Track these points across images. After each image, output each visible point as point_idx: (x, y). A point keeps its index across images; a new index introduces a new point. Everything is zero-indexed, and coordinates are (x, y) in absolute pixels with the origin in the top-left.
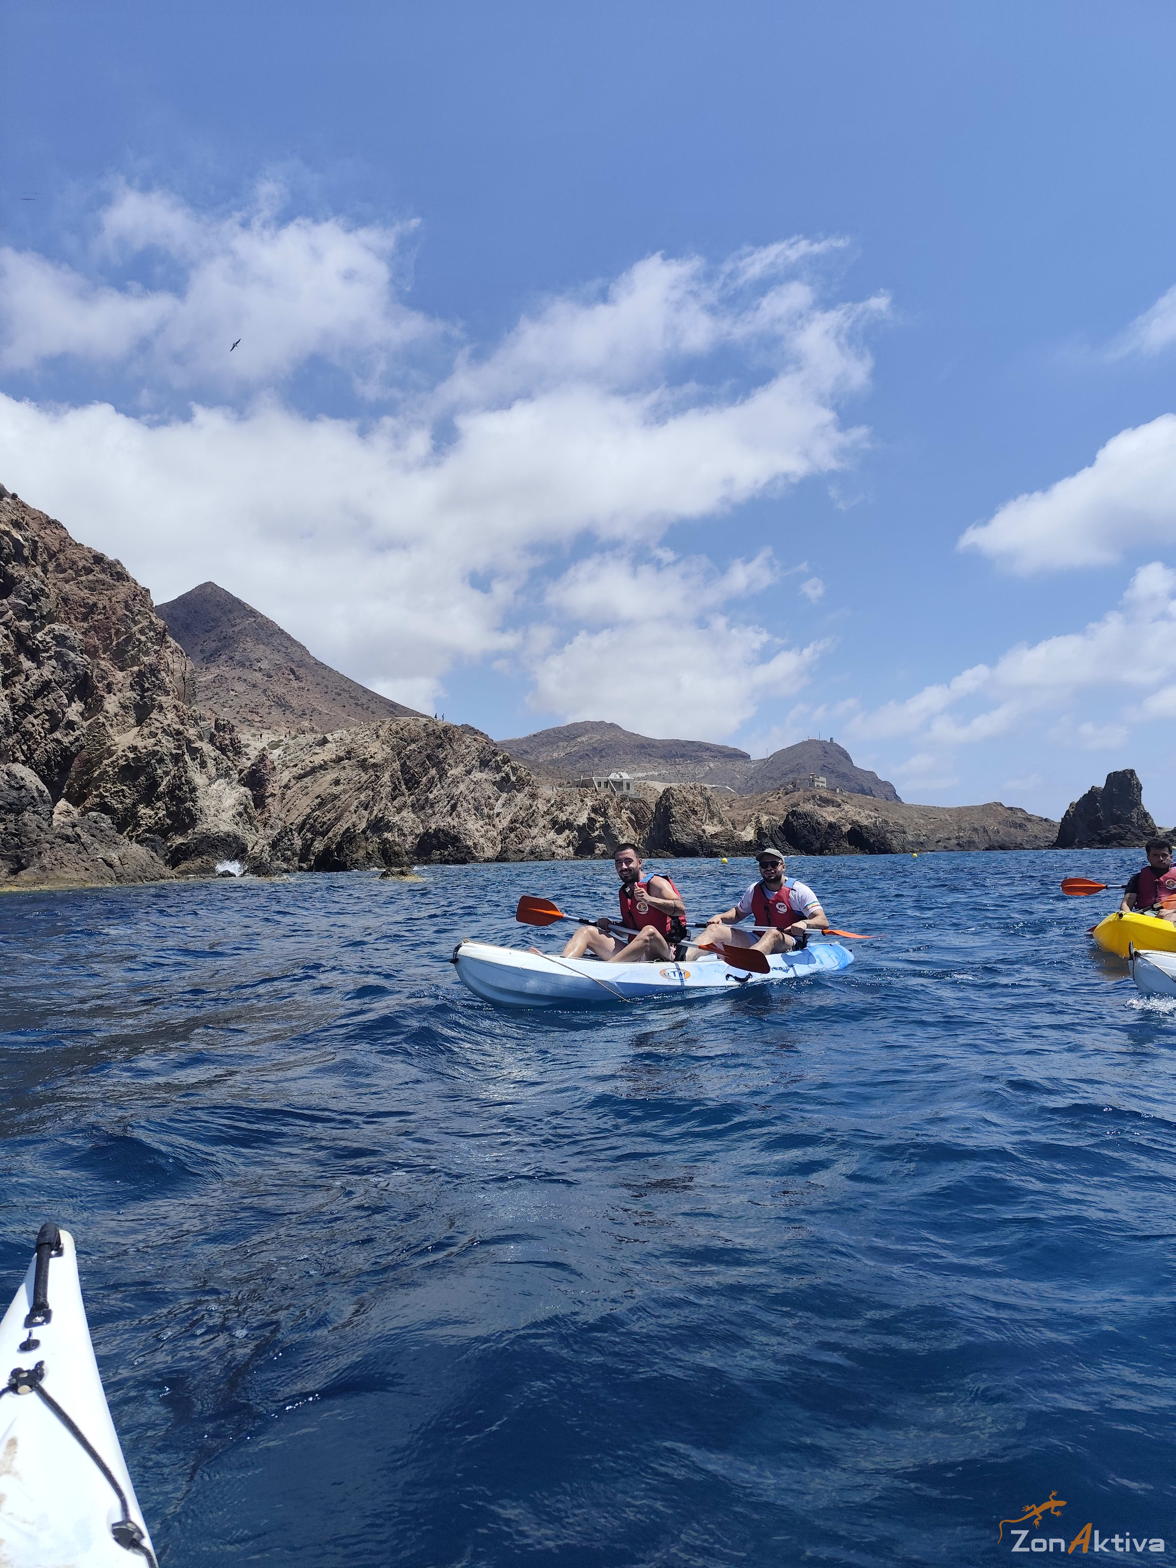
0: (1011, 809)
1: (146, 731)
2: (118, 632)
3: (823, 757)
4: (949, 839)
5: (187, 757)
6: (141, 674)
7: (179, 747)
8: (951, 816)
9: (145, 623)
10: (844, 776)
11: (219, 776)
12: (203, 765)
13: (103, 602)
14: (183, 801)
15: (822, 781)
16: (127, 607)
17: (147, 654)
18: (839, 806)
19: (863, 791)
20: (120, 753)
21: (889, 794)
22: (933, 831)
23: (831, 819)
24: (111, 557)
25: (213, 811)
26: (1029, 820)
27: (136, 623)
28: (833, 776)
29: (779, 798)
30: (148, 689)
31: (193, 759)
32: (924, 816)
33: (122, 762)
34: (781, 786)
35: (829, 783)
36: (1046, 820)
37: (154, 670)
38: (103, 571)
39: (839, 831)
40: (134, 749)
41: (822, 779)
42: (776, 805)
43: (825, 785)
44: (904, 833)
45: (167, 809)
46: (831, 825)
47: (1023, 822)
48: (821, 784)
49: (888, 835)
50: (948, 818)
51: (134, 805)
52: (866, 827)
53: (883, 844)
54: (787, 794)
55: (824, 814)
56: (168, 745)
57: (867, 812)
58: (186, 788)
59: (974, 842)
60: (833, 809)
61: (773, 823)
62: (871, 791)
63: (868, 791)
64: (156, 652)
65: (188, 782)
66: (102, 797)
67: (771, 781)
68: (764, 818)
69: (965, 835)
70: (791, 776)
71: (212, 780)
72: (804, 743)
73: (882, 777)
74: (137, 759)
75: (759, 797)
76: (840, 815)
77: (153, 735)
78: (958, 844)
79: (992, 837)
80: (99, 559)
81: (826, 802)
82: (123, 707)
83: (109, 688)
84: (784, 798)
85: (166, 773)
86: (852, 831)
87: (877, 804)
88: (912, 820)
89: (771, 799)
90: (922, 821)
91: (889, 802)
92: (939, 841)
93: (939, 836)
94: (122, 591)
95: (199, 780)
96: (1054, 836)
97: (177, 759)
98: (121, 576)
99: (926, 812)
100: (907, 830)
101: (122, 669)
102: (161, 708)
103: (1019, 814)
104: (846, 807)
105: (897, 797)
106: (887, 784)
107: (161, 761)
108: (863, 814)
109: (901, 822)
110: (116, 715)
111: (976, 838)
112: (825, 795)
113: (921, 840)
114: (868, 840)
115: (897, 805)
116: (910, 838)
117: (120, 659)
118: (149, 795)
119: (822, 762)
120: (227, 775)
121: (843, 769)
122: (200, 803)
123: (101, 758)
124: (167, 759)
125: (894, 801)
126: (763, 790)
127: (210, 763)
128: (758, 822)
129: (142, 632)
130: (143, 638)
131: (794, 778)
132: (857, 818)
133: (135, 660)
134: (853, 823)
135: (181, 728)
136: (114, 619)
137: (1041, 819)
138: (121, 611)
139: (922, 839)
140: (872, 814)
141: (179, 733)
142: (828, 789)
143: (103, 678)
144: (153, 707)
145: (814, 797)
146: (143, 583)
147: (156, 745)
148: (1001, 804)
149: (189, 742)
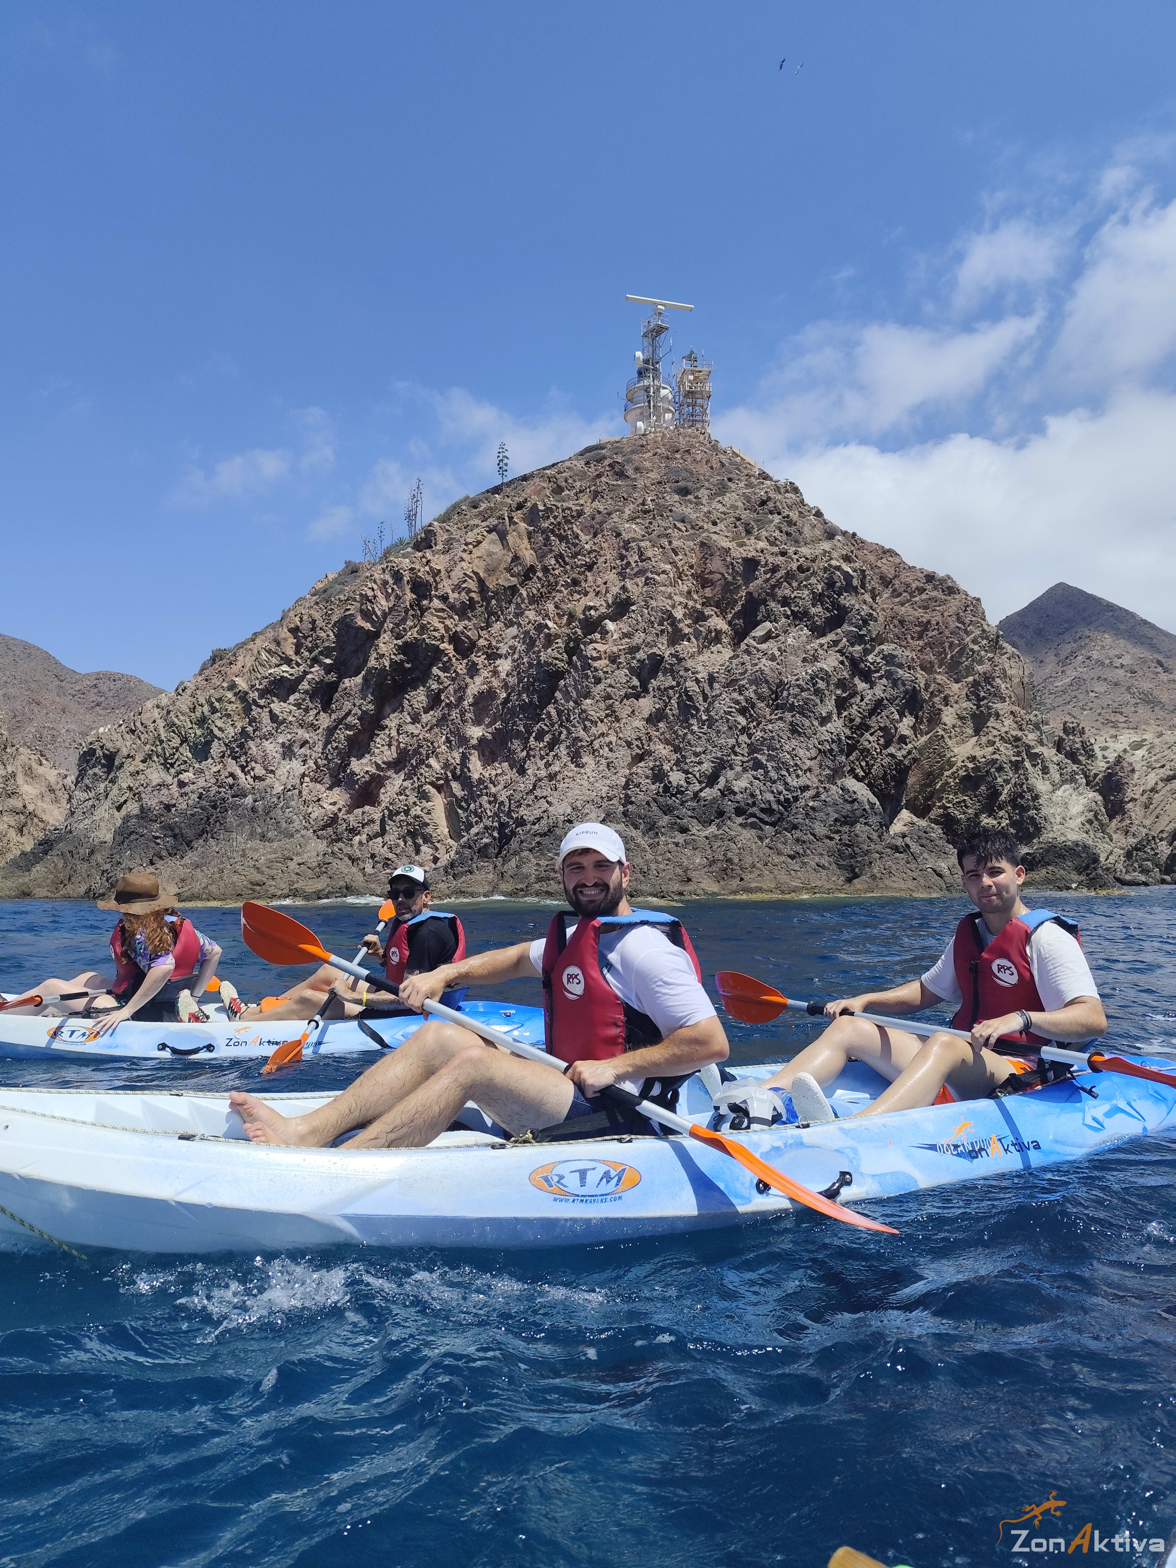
1: (984, 740)
2: (951, 644)
5: (1027, 764)
6: (976, 684)
7: (1018, 754)
9: (978, 632)
11: (1064, 782)
12: (1045, 770)
13: (936, 618)
14: (1024, 809)
16: (959, 619)
17: (981, 662)
20: (959, 764)
24: (941, 573)
25: (1058, 819)
27: (968, 633)
30: (984, 698)
31: (1034, 766)
33: (962, 773)
37: (988, 679)
38: (935, 588)
40: (973, 759)
45: (1010, 818)
51: (977, 815)
56: (1007, 752)
58: (1028, 796)
64: (990, 659)
65: (1030, 790)
66: (945, 808)
71: (1055, 787)
74: (977, 769)
77: (991, 743)
80: (930, 578)
82: (961, 718)
83: (946, 701)
85: (1007, 782)
94: (954, 604)
95: (1041, 786)
97: (1017, 766)
98: (952, 590)
101: (957, 681)
102: (997, 715)
107: (1000, 769)
110: (954, 726)
117: (955, 670)
118: (991, 805)
120: (1073, 780)
122: (1044, 811)
123: (942, 769)
124: (1007, 767)
127: (1053, 769)
129: (975, 641)
130: (976, 648)
133: (970, 671)
135: (1020, 734)
136: (947, 633)
138: (953, 624)
141: (1017, 739)
143: (940, 692)
144: (990, 715)
146: (972, 594)
147: (994, 753)
149: (1028, 747)
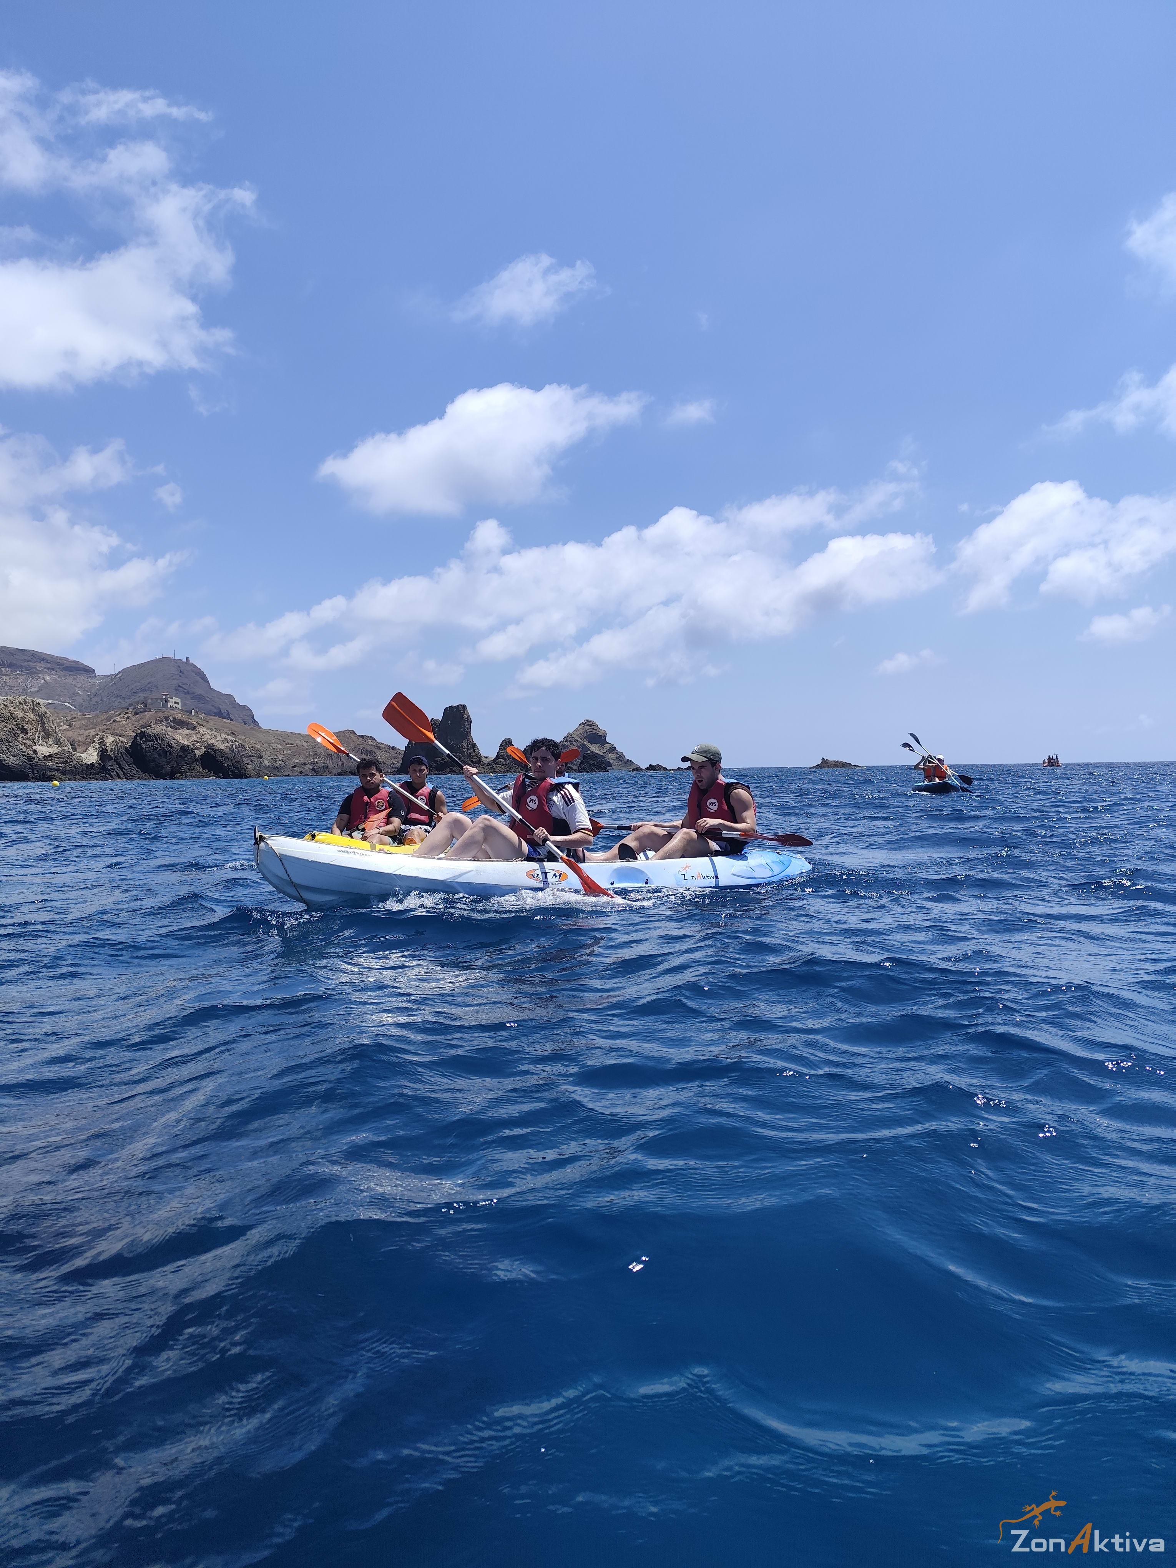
0: (362, 737)
3: (178, 677)
4: (305, 764)
8: (307, 742)
10: (199, 698)
15: (176, 702)
18: (194, 728)
19: (220, 714)
21: (247, 718)
22: (289, 757)
23: (186, 742)
26: (378, 748)
28: (188, 697)
29: (128, 718)
32: (281, 742)
34: (130, 705)
35: (183, 704)
36: (393, 748)
39: (192, 754)
41: (176, 699)
42: (124, 725)
43: (179, 706)
44: (261, 757)
46: (184, 748)
47: (373, 749)
48: (175, 705)
49: (245, 759)
50: (305, 744)
52: (221, 751)
53: (238, 768)
54: (136, 714)
55: (178, 737)
57: (223, 736)
59: (328, 768)
60: (187, 732)
61: (120, 744)
62: (228, 714)
63: (225, 715)
67: (119, 699)
68: (110, 740)
69: (320, 761)
70: (142, 695)
72: (157, 661)
73: (240, 701)
75: (104, 717)
76: (195, 738)
78: (313, 770)
79: (345, 763)
81: (179, 724)
84: (134, 718)
86: (206, 755)
87: (235, 729)
88: (269, 745)
89: (118, 719)
90: (279, 746)
91: (247, 727)
92: (295, 767)
93: (295, 761)
96: (398, 763)
99: (283, 738)
100: (263, 754)
103: (370, 742)
104: (202, 730)
105: (255, 722)
106: (245, 708)
108: (219, 738)
109: (258, 746)
111: (329, 764)
112: (179, 716)
113: (278, 765)
114: (222, 764)
115: (254, 729)
116: (267, 763)
119: (175, 682)
121: (198, 691)
125: (252, 726)
126: (110, 709)
128: (102, 743)
131: (145, 697)
132: (213, 741)
134: (210, 747)
137: (389, 747)
139: (278, 763)
140: (229, 738)
142: (182, 710)
145: (167, 718)
148: (354, 732)
